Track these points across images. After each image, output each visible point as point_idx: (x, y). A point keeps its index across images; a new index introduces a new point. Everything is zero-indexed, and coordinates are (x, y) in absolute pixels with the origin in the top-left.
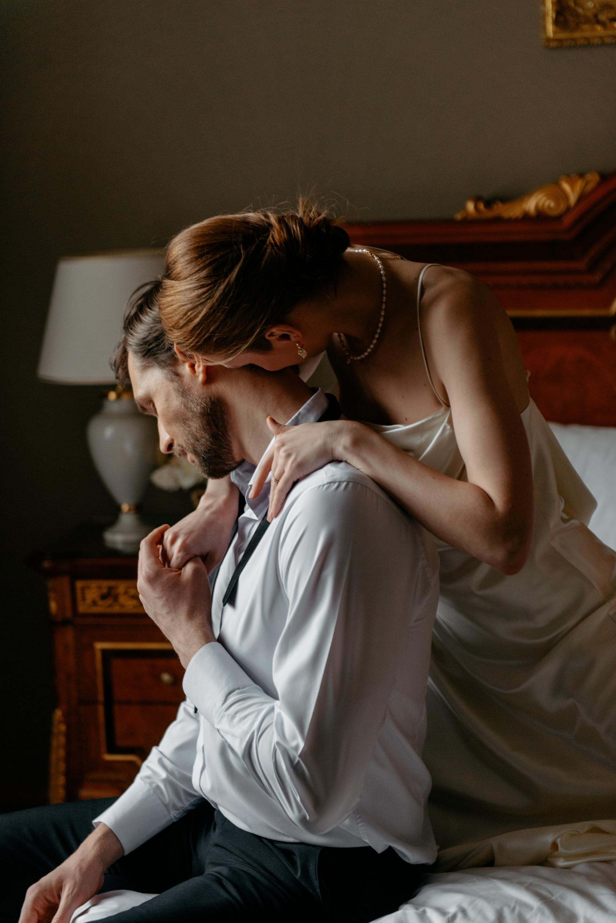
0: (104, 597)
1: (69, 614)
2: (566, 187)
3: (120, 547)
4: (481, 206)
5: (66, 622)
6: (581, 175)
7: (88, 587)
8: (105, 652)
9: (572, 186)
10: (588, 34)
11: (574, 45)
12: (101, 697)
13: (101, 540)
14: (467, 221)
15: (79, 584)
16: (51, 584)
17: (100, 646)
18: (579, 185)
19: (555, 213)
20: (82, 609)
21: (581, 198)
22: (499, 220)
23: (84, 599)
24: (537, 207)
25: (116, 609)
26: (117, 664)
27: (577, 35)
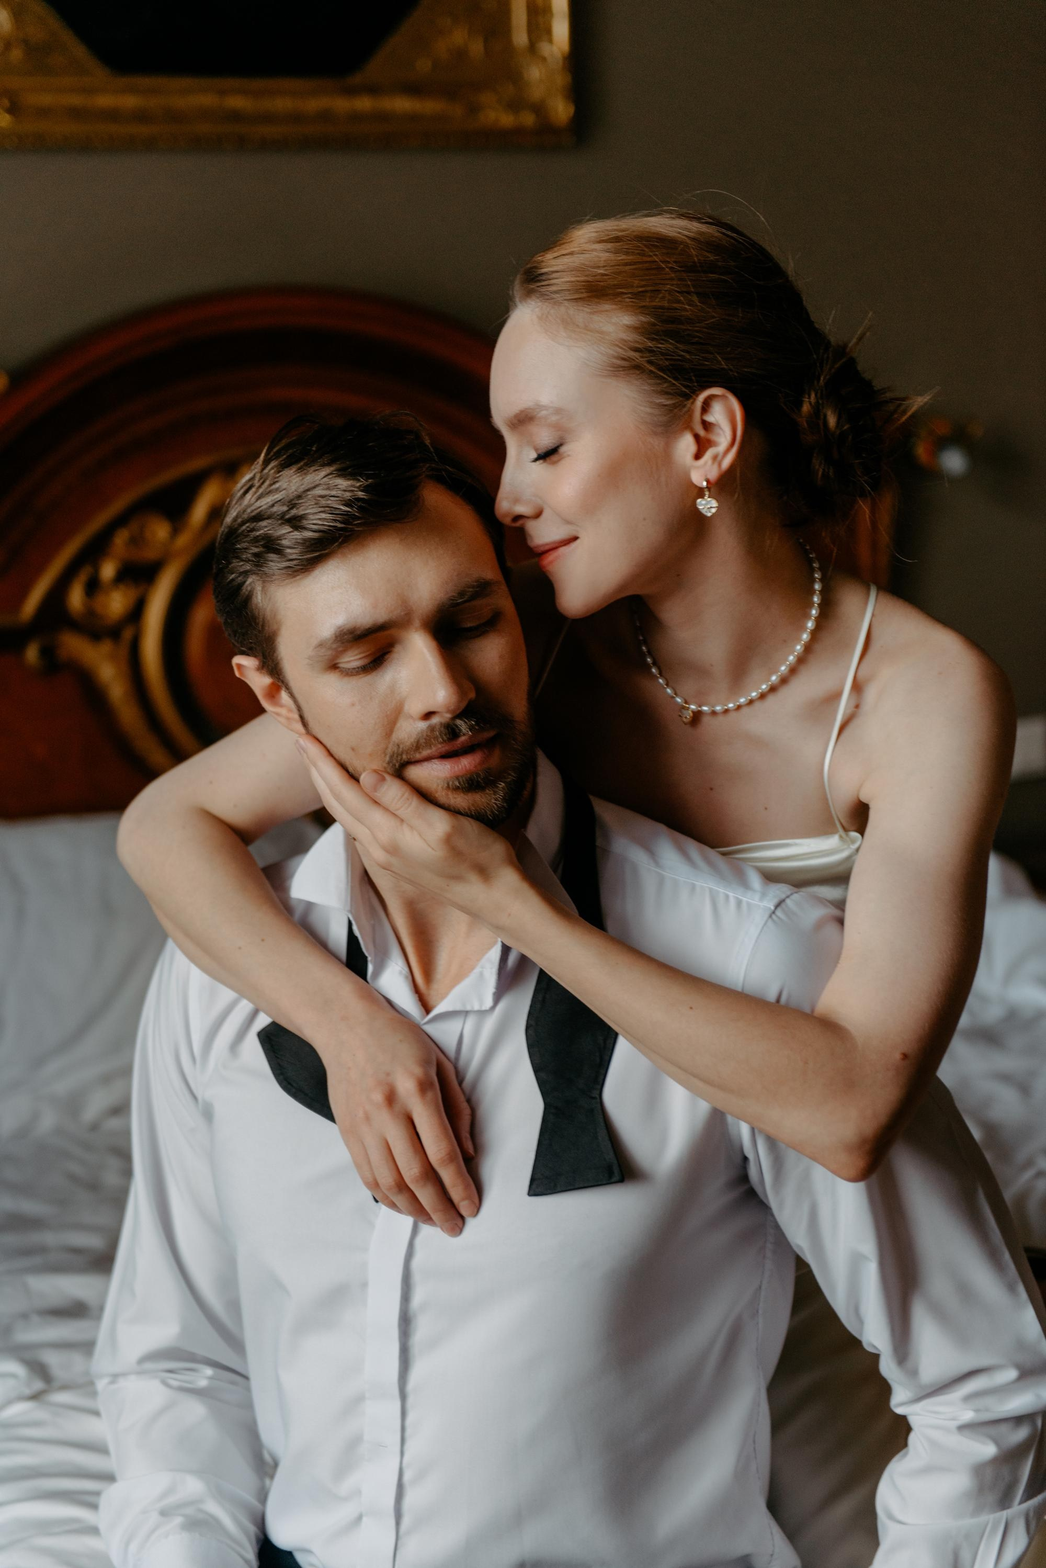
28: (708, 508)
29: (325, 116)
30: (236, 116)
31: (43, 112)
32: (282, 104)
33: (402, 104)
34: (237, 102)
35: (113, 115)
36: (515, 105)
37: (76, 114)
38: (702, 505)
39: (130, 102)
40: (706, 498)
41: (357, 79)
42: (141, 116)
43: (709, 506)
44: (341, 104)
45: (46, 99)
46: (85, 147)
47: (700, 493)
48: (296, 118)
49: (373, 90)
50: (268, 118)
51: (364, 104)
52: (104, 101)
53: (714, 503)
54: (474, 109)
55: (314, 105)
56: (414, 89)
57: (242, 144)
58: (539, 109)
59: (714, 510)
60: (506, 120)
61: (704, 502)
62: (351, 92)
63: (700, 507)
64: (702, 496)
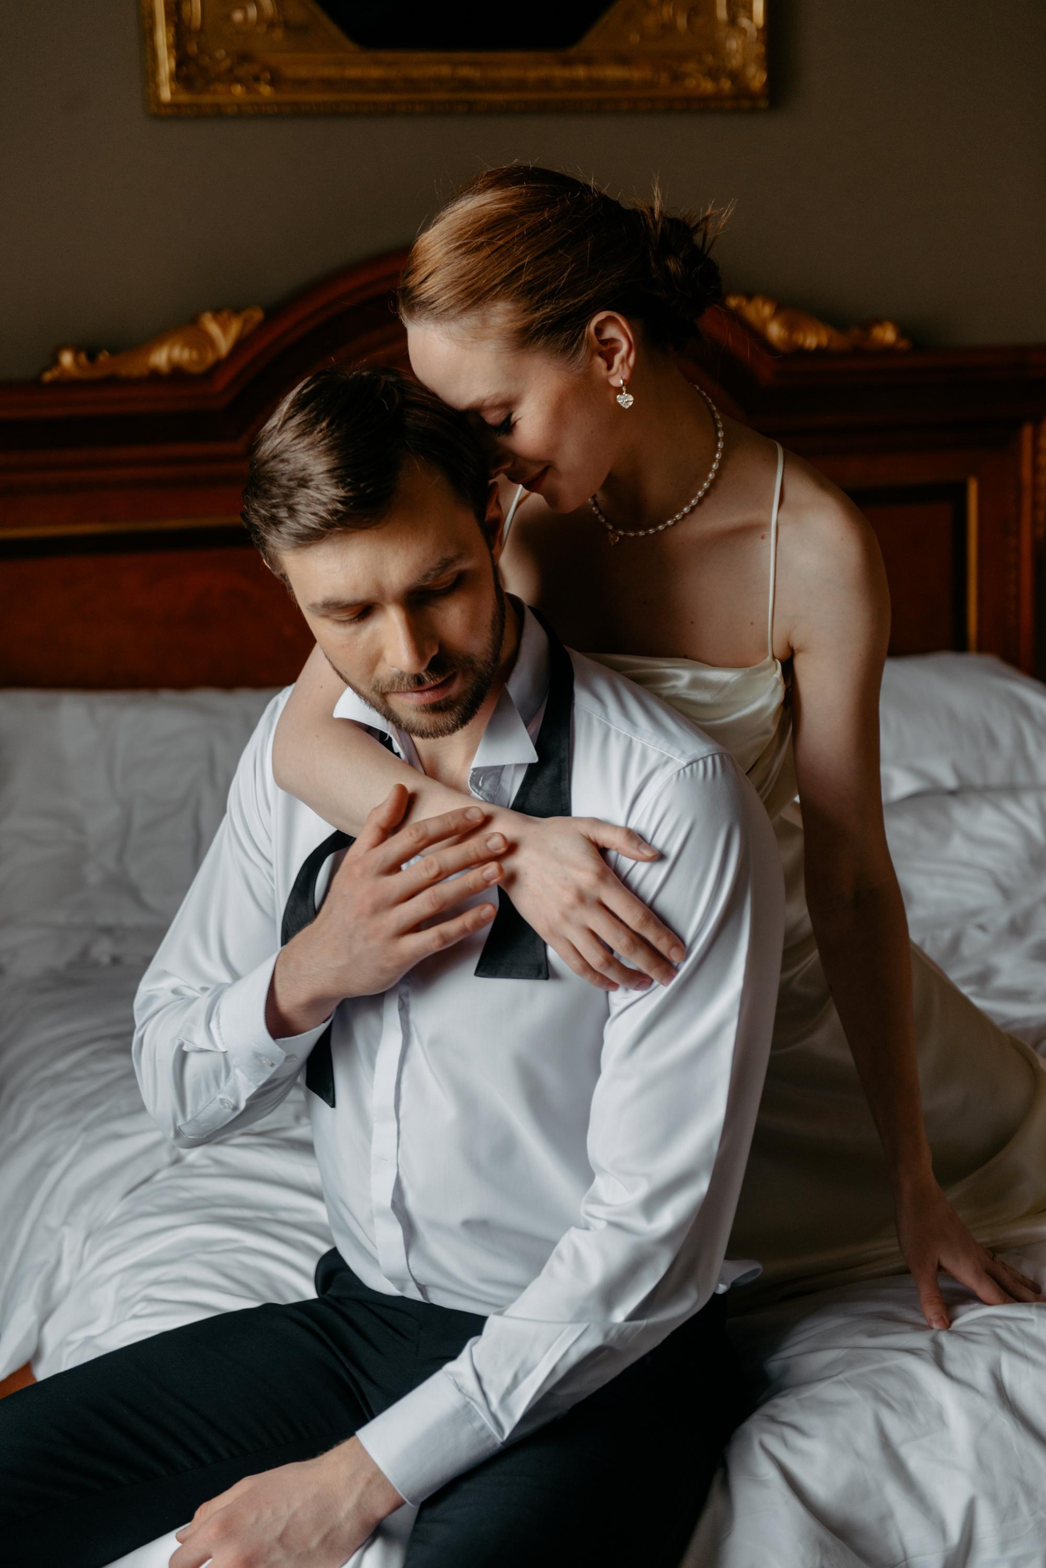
2: (213, 328)
4: (83, 358)
6: (237, 311)
9: (224, 328)
10: (221, 98)
11: (198, 114)
14: (66, 384)
18: (235, 328)
19: (197, 369)
21: (239, 346)
22: (112, 381)
24: (170, 360)
27: (207, 99)
28: (626, 402)
29: (546, 84)
30: (467, 85)
31: (302, 83)
32: (507, 73)
33: (613, 72)
34: (466, 72)
35: (359, 84)
36: (713, 74)
37: (329, 84)
38: (621, 399)
39: (376, 73)
40: (624, 394)
41: (573, 51)
42: (384, 85)
43: (627, 401)
44: (560, 73)
45: (303, 72)
46: (333, 112)
47: (619, 391)
48: (520, 85)
49: (588, 61)
50: (496, 86)
51: (581, 72)
52: (353, 73)
53: (631, 398)
54: (677, 78)
55: (533, 74)
56: (623, 60)
57: (471, 109)
58: (736, 76)
59: (631, 404)
60: (708, 86)
61: (622, 397)
62: (567, 63)
63: (620, 402)
64: (621, 393)
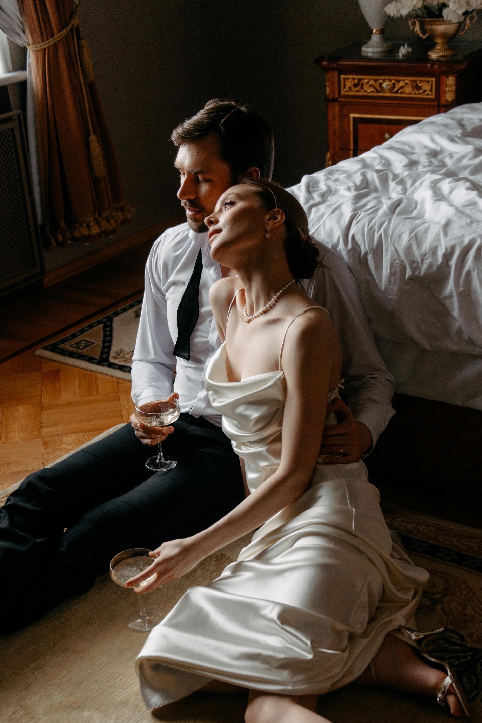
0: (355, 85)
1: (336, 96)
3: (370, 55)
5: (334, 100)
7: (348, 79)
8: (354, 119)
12: (352, 147)
13: (360, 51)
15: (342, 77)
16: (327, 76)
17: (352, 115)
20: (343, 93)
23: (345, 87)
25: (362, 93)
26: (361, 126)
